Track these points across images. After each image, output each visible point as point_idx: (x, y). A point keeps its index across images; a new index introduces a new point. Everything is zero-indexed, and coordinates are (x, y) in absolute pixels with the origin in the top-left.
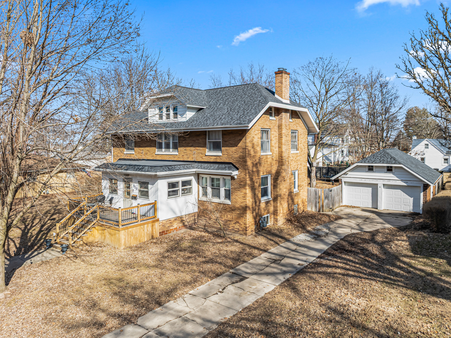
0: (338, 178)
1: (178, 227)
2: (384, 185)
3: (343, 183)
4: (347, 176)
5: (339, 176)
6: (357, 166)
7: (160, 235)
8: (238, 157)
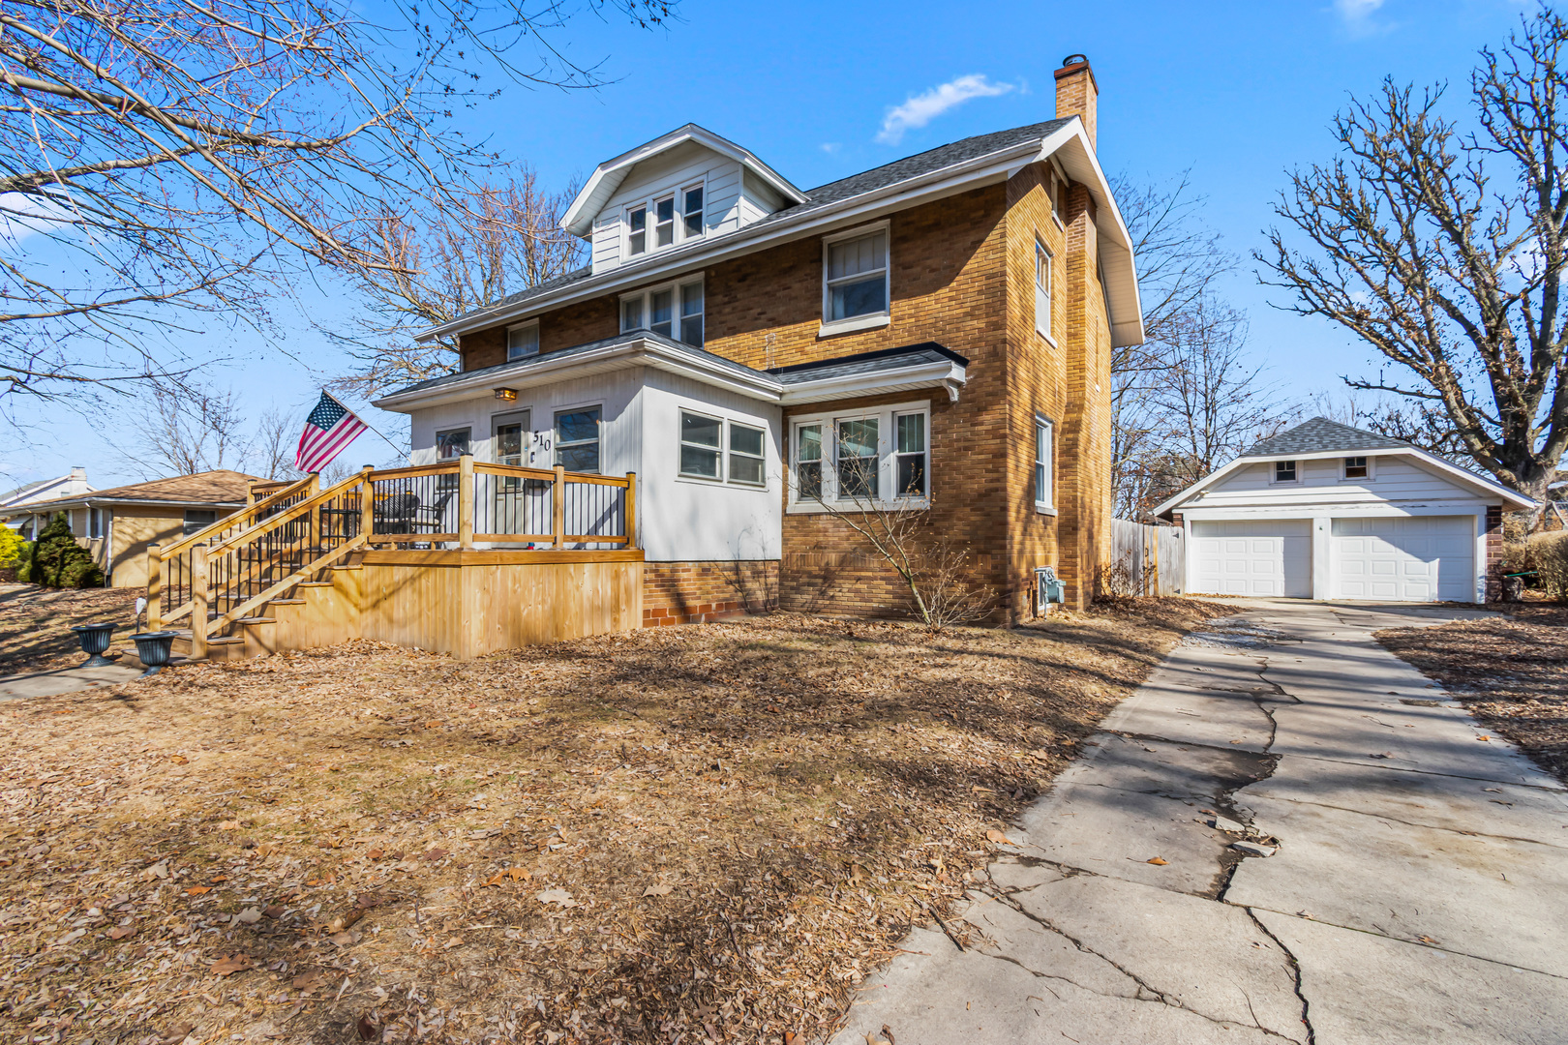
0: (1171, 509)
1: (714, 605)
2: (1333, 520)
3: (1188, 525)
4: (1202, 502)
5: (1176, 506)
6: (1243, 465)
7: (645, 624)
8: (966, 314)
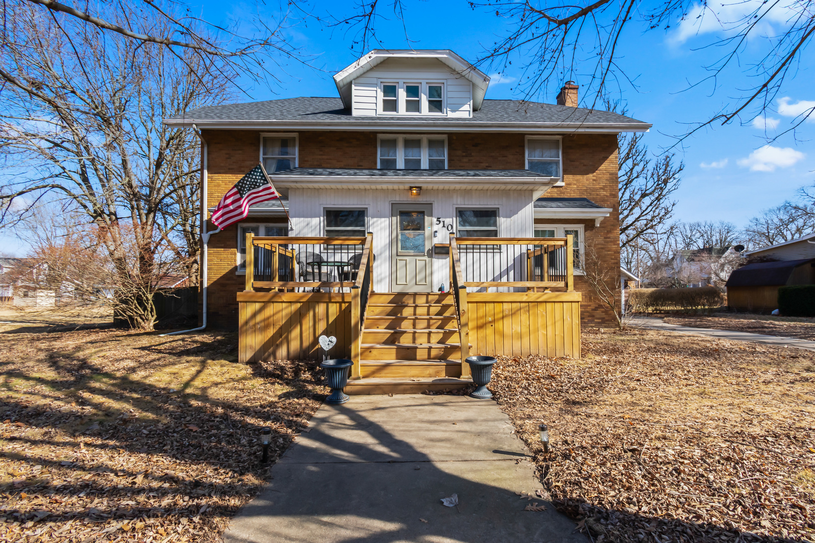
8: (601, 188)
